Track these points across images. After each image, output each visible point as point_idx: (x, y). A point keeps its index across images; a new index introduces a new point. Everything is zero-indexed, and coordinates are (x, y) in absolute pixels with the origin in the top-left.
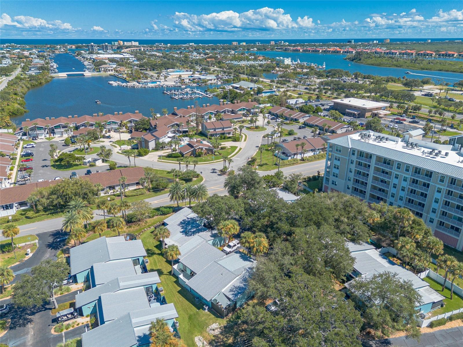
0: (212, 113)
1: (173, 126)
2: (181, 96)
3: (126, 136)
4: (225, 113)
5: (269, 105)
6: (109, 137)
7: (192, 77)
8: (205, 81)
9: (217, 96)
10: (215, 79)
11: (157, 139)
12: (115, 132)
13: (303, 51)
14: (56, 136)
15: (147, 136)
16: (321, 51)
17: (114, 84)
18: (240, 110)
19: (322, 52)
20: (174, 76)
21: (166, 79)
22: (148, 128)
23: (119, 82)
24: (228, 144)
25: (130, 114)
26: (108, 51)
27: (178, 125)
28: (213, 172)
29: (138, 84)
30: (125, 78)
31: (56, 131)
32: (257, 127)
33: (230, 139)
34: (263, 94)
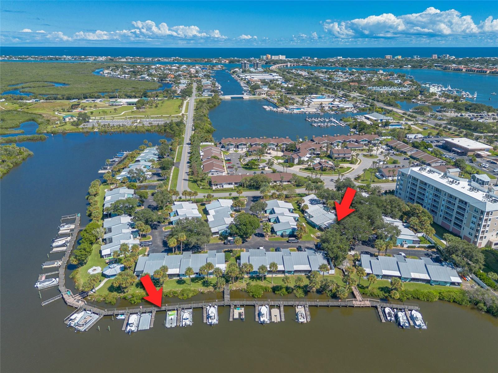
0: (340, 142)
1: (310, 150)
2: (319, 124)
3: (280, 154)
4: (350, 142)
5: (390, 137)
6: (270, 154)
7: (332, 104)
8: (342, 109)
9: (349, 125)
10: (352, 108)
11: (300, 158)
12: (273, 150)
13: (466, 71)
14: (240, 150)
15: (294, 156)
16: (488, 72)
17: (268, 108)
18: (362, 141)
19: (490, 73)
20: (316, 103)
21: (309, 106)
22: (294, 149)
23: (271, 107)
24: (346, 165)
25: (283, 138)
26: (258, 69)
27: (313, 149)
28: (331, 181)
29: (285, 110)
30: (276, 103)
31: (240, 147)
32: (371, 156)
33: (349, 162)
34: (390, 127)
